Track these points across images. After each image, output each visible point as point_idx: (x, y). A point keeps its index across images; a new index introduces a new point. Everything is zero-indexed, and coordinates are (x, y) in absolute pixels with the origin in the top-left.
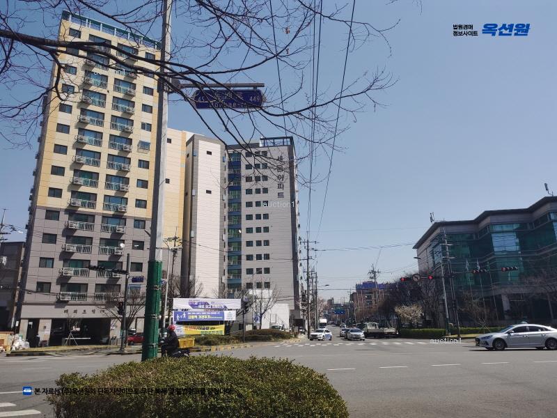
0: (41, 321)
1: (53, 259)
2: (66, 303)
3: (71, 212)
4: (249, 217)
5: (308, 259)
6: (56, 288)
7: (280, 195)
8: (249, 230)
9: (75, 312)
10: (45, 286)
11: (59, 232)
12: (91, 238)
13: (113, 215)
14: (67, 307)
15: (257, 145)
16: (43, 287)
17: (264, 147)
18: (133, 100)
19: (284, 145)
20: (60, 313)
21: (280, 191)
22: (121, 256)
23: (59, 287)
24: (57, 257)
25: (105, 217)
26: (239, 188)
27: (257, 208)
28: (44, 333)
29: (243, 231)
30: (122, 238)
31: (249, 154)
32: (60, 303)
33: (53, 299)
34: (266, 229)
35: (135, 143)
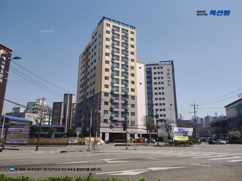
0: (106, 133)
1: (108, 111)
2: (113, 127)
3: (112, 93)
4: (156, 94)
5: (195, 112)
6: (109, 121)
7: (169, 85)
8: (156, 99)
9: (116, 130)
10: (106, 121)
11: (109, 101)
12: (118, 103)
13: (125, 94)
14: (113, 129)
15: (158, 64)
16: (105, 121)
17: (161, 65)
18: (128, 50)
19: (169, 64)
20: (111, 131)
21: (169, 83)
22: (128, 110)
23: (110, 121)
24: (109, 110)
25: (122, 95)
26: (151, 82)
27: (159, 90)
28: (107, 138)
29: (154, 99)
30: (128, 103)
31: (155, 68)
32: (111, 127)
33: (109, 125)
34: (163, 99)
35: (129, 67)
